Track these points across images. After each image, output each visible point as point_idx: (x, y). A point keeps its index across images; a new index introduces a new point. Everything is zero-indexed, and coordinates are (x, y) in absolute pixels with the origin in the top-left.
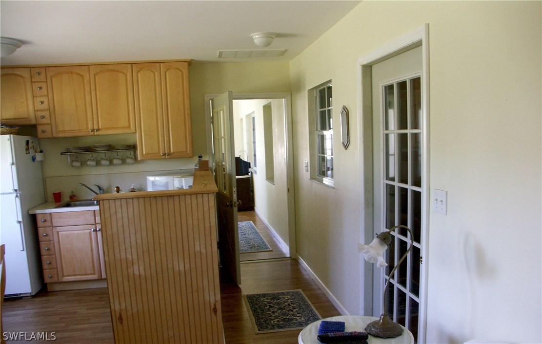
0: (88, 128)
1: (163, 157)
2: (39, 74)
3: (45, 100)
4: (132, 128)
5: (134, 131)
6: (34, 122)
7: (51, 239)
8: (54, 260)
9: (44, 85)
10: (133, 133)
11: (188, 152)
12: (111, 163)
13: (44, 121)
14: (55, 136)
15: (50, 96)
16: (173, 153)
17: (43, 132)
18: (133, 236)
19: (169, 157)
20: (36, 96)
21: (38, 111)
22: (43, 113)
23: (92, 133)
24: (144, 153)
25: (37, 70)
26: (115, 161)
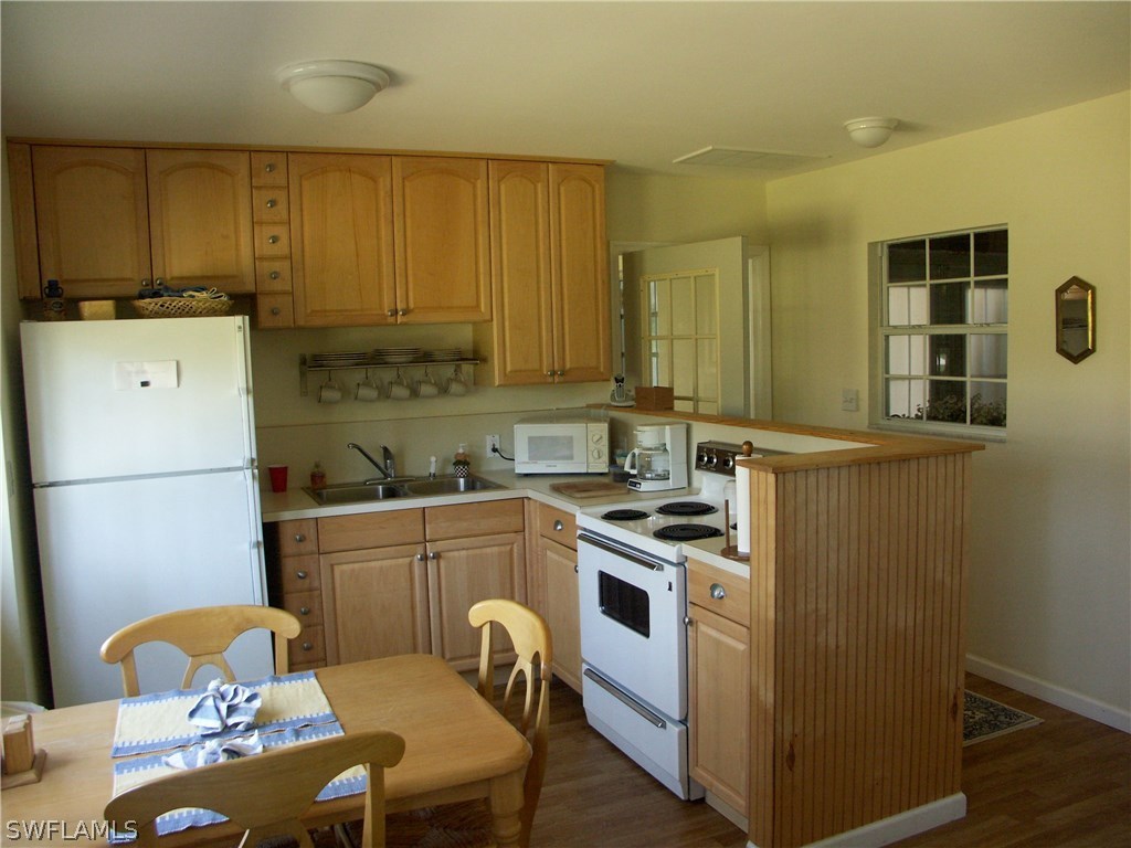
0: (381, 307)
1: (550, 380)
2: (272, 167)
3: (281, 231)
4: (483, 309)
5: (488, 317)
6: (250, 288)
7: (316, 584)
8: (320, 638)
9: (281, 196)
10: (485, 321)
11: (602, 370)
12: (415, 394)
13: (277, 286)
14: (301, 323)
15: (295, 225)
16: (570, 369)
17: (274, 313)
18: (833, 556)
19: (562, 379)
20: (261, 223)
21: (262, 259)
22: (276, 266)
23: (391, 320)
24: (509, 369)
25: (267, 159)
26: (425, 389)
